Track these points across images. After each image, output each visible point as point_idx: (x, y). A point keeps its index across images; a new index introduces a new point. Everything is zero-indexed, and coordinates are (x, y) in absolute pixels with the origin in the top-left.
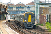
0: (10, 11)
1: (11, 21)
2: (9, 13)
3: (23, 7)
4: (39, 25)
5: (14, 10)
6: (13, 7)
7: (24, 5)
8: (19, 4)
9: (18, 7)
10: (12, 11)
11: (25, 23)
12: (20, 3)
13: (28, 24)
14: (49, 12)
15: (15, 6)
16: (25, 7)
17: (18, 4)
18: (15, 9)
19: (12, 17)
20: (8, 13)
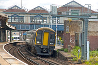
0: (17, 24)
1: (20, 44)
2: (14, 29)
3: (44, 16)
4: (62, 50)
5: (25, 22)
6: (23, 15)
7: (47, 12)
8: (37, 10)
9: (34, 16)
10: (21, 24)
11: (38, 46)
12: (39, 7)
13: (43, 49)
14: (80, 29)
15: (27, 14)
16: (48, 16)
17: (33, 10)
18: (27, 20)
19: (22, 37)
20: (12, 27)
